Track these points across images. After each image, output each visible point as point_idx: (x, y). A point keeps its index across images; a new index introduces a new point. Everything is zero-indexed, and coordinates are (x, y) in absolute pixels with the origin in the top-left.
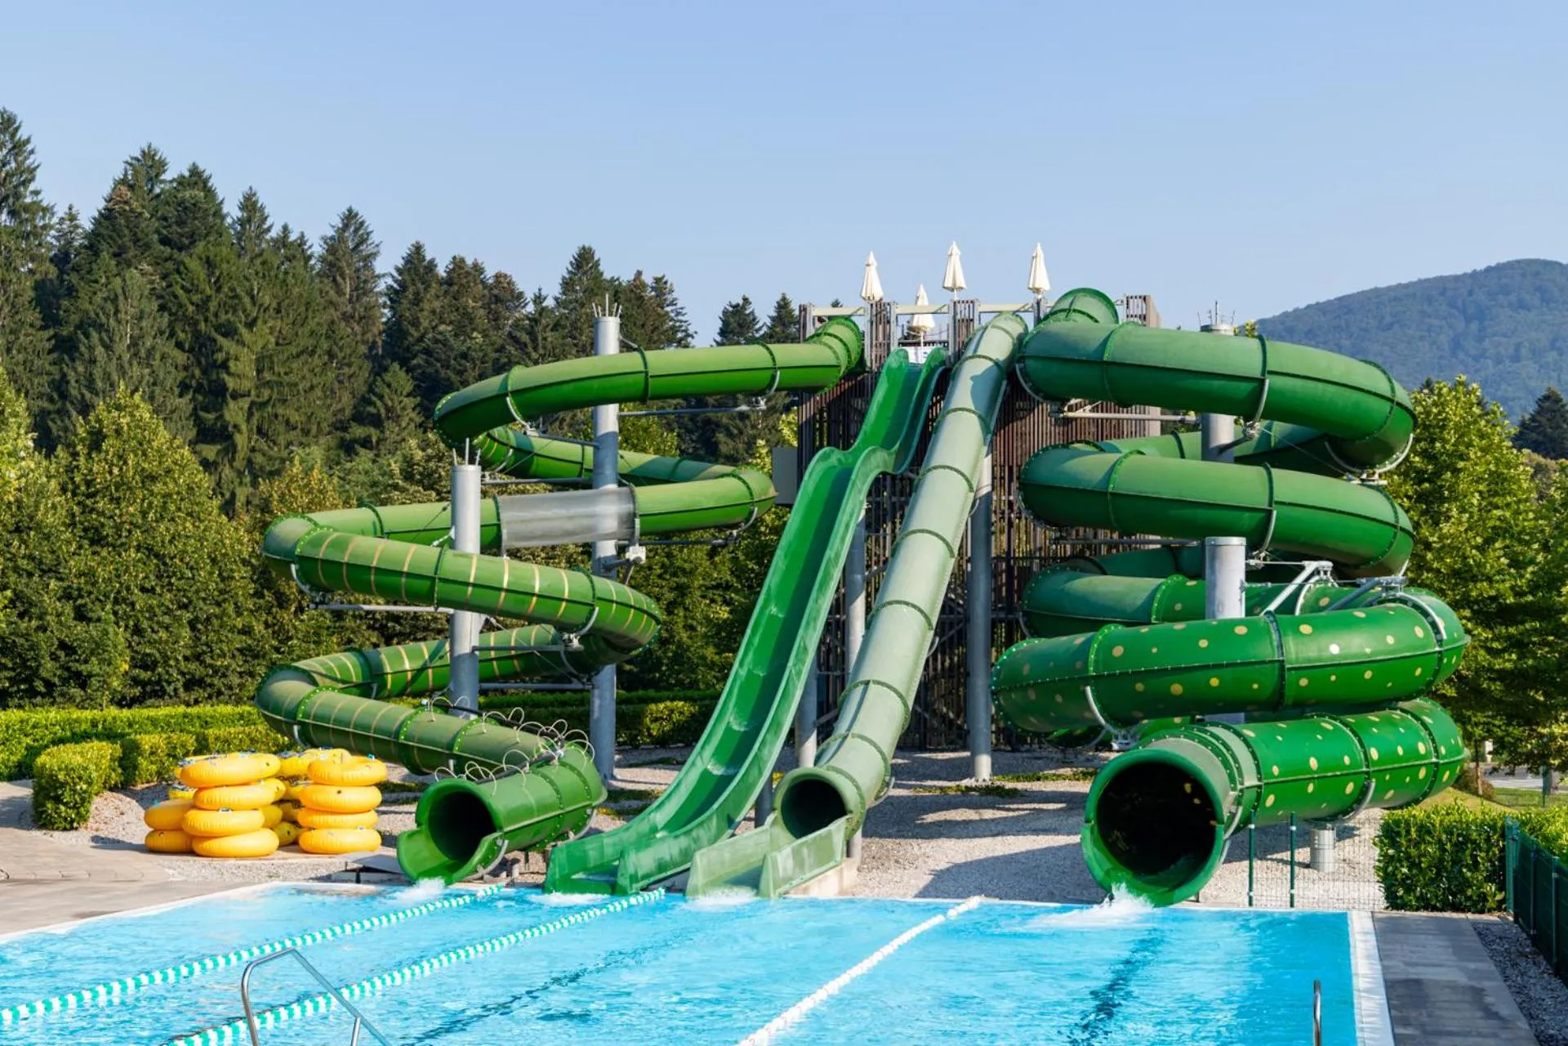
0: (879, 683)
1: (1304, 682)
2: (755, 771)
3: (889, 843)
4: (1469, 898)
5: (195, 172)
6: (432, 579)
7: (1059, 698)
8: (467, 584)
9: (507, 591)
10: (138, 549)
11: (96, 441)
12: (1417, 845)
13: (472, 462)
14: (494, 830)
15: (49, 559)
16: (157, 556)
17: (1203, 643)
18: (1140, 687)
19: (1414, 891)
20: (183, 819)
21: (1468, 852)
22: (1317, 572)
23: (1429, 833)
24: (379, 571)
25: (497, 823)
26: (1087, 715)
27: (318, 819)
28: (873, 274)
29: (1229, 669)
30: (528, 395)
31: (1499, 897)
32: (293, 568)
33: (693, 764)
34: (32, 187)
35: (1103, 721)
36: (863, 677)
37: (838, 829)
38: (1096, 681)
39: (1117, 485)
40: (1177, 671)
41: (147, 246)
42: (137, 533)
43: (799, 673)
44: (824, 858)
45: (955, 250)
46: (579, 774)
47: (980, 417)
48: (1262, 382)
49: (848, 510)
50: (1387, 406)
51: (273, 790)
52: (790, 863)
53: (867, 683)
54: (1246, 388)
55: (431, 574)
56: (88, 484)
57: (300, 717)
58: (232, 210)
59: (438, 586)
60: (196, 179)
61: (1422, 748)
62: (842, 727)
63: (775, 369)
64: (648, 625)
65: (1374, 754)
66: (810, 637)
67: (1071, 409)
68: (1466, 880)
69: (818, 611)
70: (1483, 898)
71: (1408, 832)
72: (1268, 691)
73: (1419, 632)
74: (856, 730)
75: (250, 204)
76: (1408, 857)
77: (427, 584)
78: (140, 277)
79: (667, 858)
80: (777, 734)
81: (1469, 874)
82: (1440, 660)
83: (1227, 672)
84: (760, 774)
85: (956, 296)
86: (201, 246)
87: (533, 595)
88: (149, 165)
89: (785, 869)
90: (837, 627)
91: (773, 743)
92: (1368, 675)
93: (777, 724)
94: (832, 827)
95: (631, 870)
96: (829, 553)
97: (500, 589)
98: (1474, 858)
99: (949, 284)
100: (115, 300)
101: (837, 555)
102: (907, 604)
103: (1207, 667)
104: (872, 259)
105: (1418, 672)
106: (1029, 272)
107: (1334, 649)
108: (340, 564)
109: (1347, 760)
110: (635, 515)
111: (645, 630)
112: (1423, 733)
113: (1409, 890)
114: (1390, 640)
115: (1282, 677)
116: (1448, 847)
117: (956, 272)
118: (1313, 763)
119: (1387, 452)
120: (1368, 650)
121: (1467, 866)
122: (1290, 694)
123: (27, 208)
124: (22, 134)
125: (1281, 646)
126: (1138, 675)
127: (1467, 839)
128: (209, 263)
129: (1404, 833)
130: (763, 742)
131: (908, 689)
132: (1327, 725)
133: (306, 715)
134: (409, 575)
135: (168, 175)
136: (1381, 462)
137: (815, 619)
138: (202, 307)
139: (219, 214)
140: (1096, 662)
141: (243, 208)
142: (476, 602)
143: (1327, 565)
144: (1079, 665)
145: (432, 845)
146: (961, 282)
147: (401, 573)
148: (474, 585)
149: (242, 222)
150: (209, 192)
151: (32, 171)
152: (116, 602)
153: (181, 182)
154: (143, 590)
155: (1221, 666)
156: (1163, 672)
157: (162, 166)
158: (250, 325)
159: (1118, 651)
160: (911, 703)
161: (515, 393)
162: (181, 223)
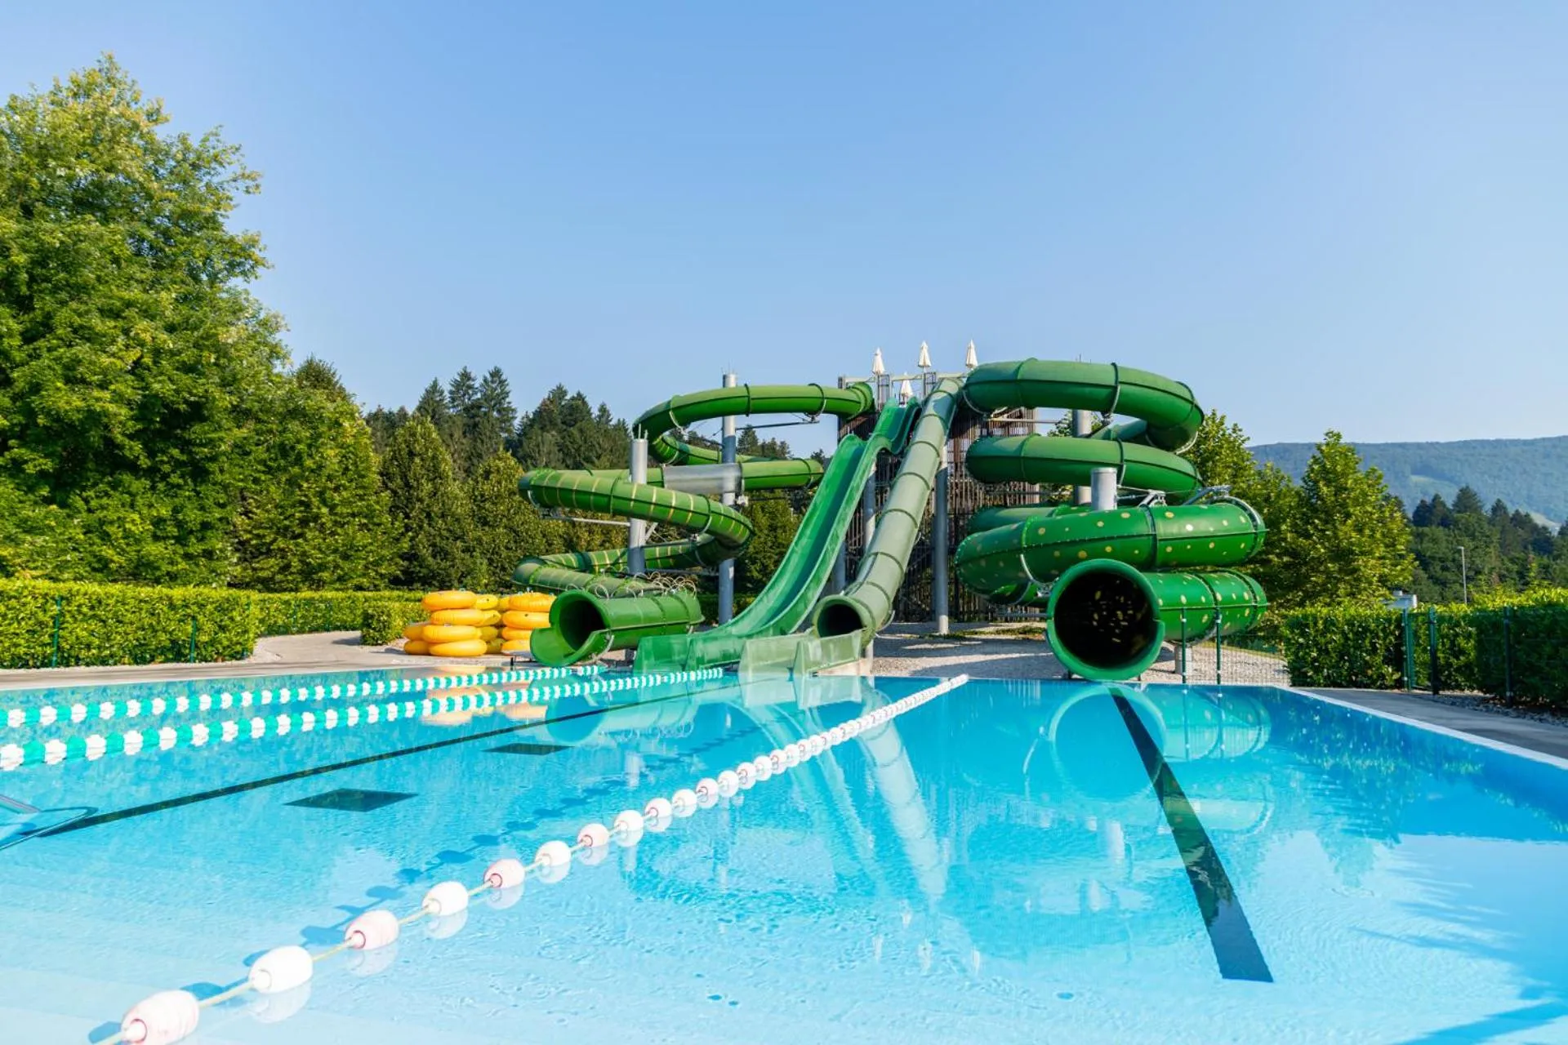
0: (883, 553)
1: (1169, 549)
2: (801, 606)
3: (891, 660)
4: (1370, 677)
5: (579, 394)
6: (608, 497)
7: (1002, 564)
8: (631, 500)
9: (655, 504)
10: (505, 527)
11: (487, 474)
12: (1323, 634)
13: (642, 437)
14: (604, 628)
15: (459, 532)
16: (515, 532)
17: (1100, 524)
18: (1057, 553)
19: (1322, 671)
20: (422, 632)
21: (1367, 641)
22: (1156, 497)
23: (1334, 625)
24: (578, 492)
25: (606, 623)
26: (1021, 575)
27: (514, 633)
28: (879, 359)
29: (1119, 540)
30: (683, 410)
31: (1396, 676)
32: (529, 493)
33: (761, 600)
34: (507, 400)
35: (1031, 577)
36: (874, 551)
37: (856, 636)
38: (1028, 551)
39: (1028, 451)
40: (1082, 541)
41: (556, 424)
42: (504, 520)
43: (833, 550)
44: (846, 655)
45: (925, 345)
46: (682, 602)
47: (941, 418)
48: (1115, 388)
49: (865, 461)
50: (1189, 406)
51: (492, 616)
52: (819, 652)
53: (876, 554)
54: (1105, 392)
55: (608, 493)
56: (482, 496)
57: (531, 582)
58: (595, 412)
59: (613, 501)
60: (580, 397)
61: (1246, 596)
62: (860, 579)
63: (823, 398)
64: (744, 532)
65: (1219, 597)
66: (841, 529)
67: (996, 416)
68: (1366, 662)
69: (846, 514)
70: (1382, 677)
71: (1316, 624)
72: (1145, 556)
73: (1243, 520)
74: (869, 579)
75: (603, 410)
76: (1316, 644)
77: (606, 499)
78: (551, 436)
79: (732, 651)
80: (818, 584)
81: (1368, 658)
82: (1256, 538)
83: (1118, 543)
84: (806, 608)
85: (925, 370)
86: (578, 425)
87: (671, 507)
88: (560, 392)
89: (815, 654)
90: (857, 526)
91: (815, 590)
92: (1211, 546)
93: (817, 579)
94: (852, 634)
95: (699, 654)
96: (853, 484)
97: (651, 503)
98: (1373, 645)
99: (921, 363)
100: (538, 446)
101: (858, 487)
102: (901, 511)
103: (1103, 539)
104: (878, 352)
105: (1243, 546)
106: (967, 355)
107: (1189, 528)
108: (555, 489)
109: (1203, 599)
110: (741, 478)
111: (742, 536)
112: (1246, 586)
113: (1317, 670)
114: (1225, 523)
115: (1154, 546)
116: (1351, 636)
117: (925, 357)
118: (1183, 599)
119: (1185, 439)
120: (1212, 529)
121: (1366, 652)
122: (1160, 557)
123: (504, 409)
124: (503, 377)
125: (1154, 525)
126: (1056, 545)
127: (1366, 629)
128: (581, 431)
129: (1311, 624)
130: (808, 588)
131: (903, 558)
132: (1189, 577)
133: (535, 581)
134: (595, 494)
135: (568, 397)
136: (1180, 447)
137: (844, 520)
138: (578, 450)
139: (589, 413)
140: (1027, 539)
141: (600, 410)
142: (637, 511)
143: (1162, 493)
144: (1015, 541)
145: (563, 640)
146: (928, 362)
147: (590, 493)
148: (635, 500)
149: (600, 417)
150: (584, 403)
151: (507, 393)
152: (493, 554)
153: (573, 399)
154: (507, 548)
155: (1111, 538)
156: (1073, 543)
157: (565, 393)
158: (599, 457)
159: (1042, 531)
160: (905, 568)
161: (674, 409)
162: (571, 415)
